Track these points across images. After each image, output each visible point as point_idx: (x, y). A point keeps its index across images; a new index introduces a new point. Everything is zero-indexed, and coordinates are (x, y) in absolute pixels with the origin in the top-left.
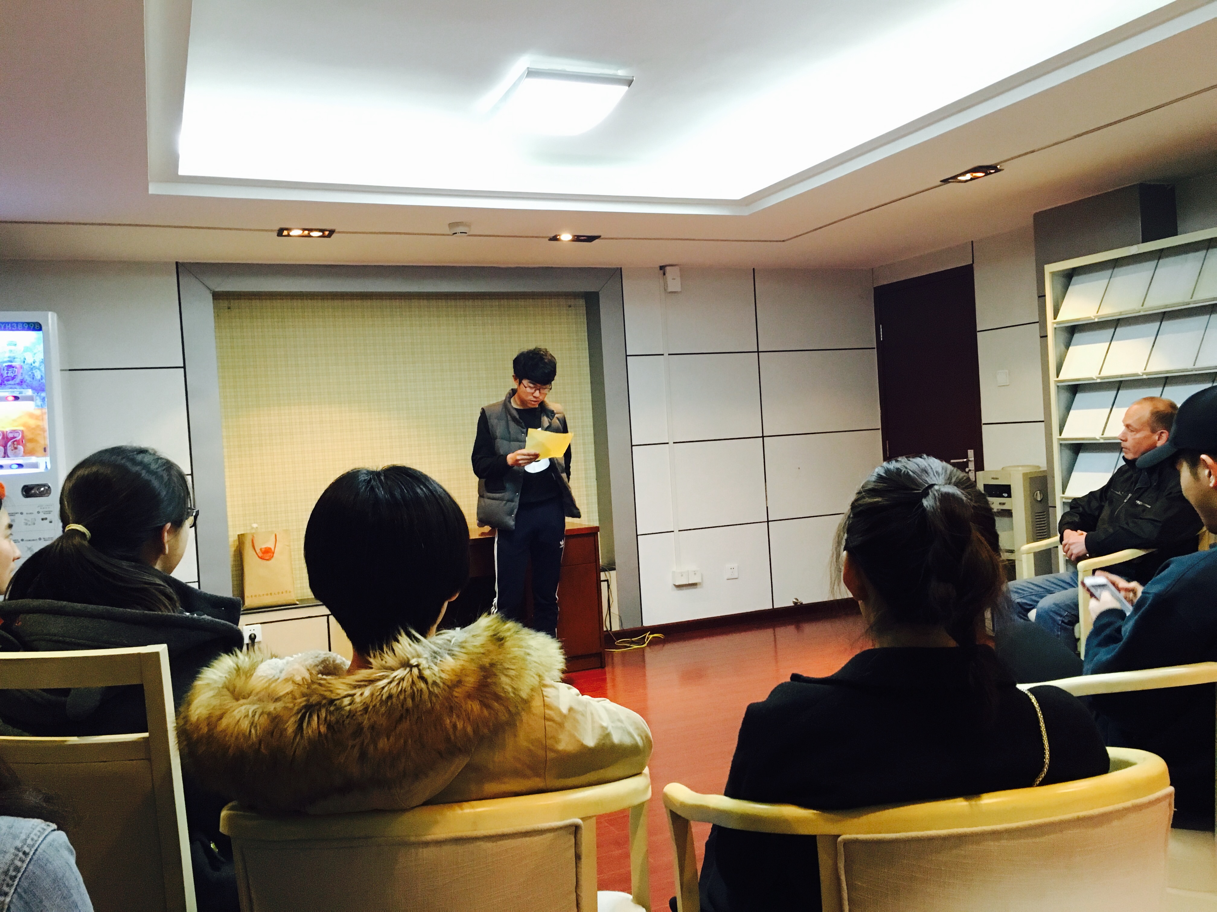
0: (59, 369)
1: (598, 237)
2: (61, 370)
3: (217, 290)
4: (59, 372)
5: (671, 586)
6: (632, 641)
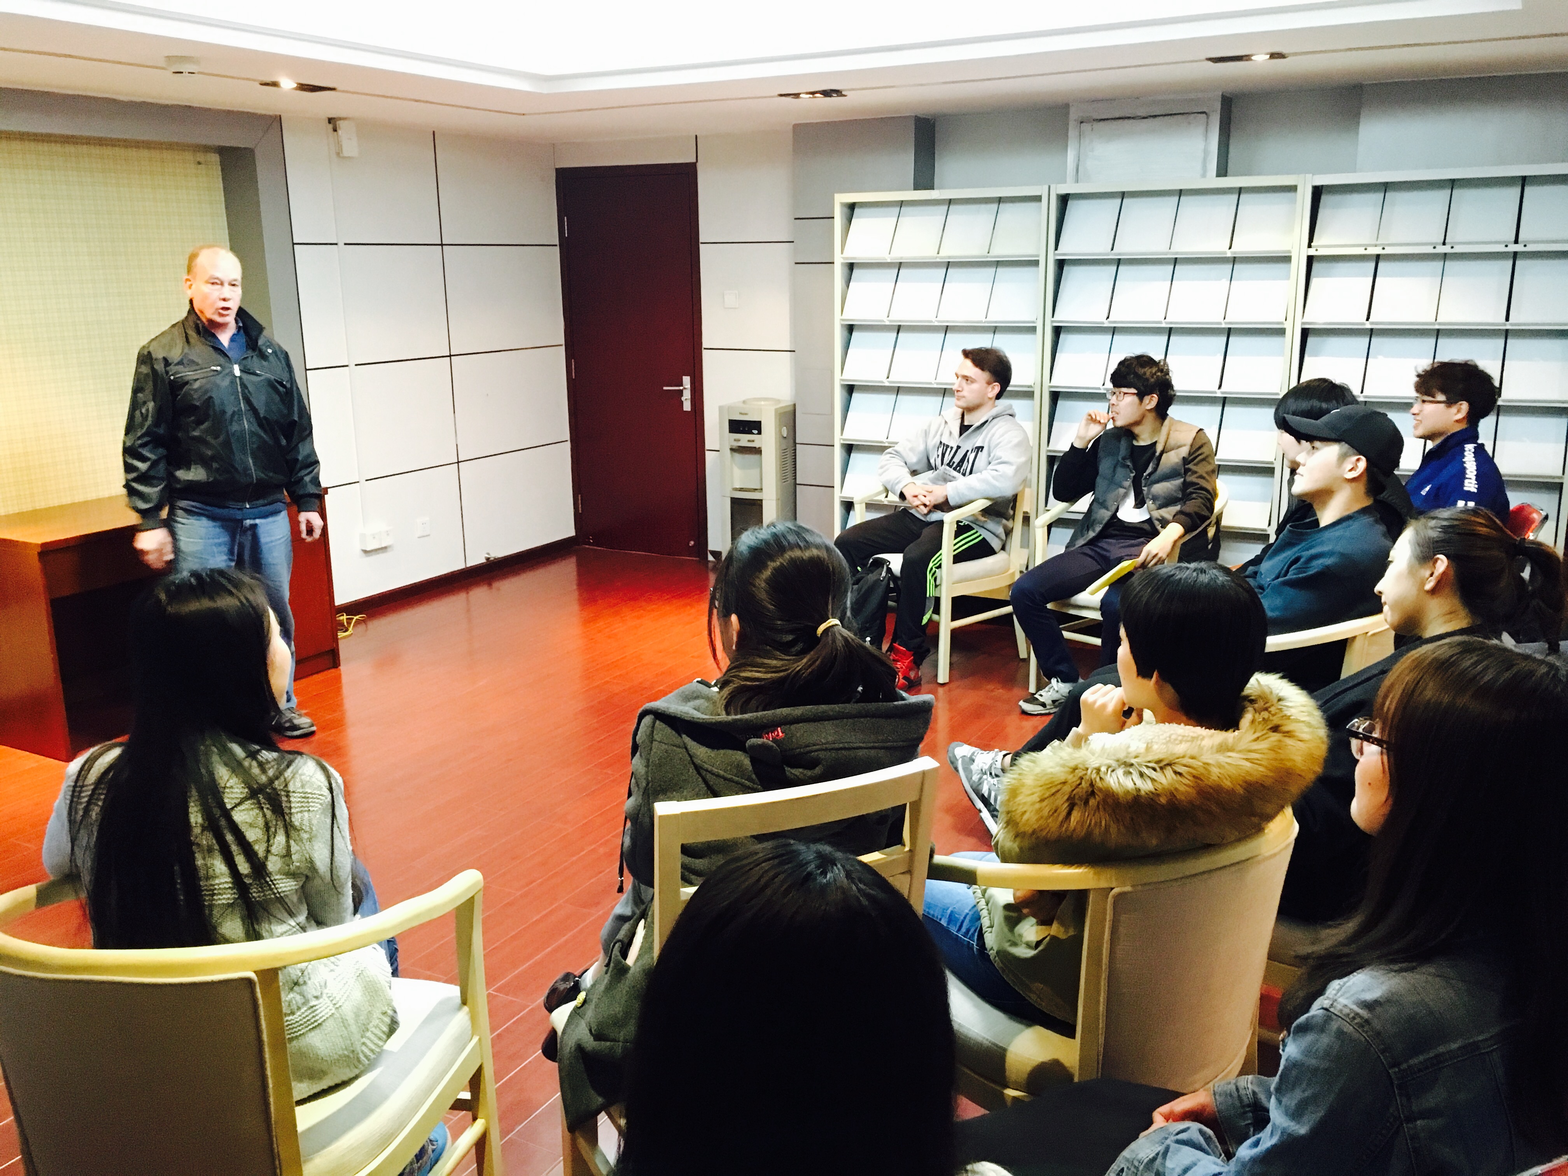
1: (330, 89)
5: (357, 551)
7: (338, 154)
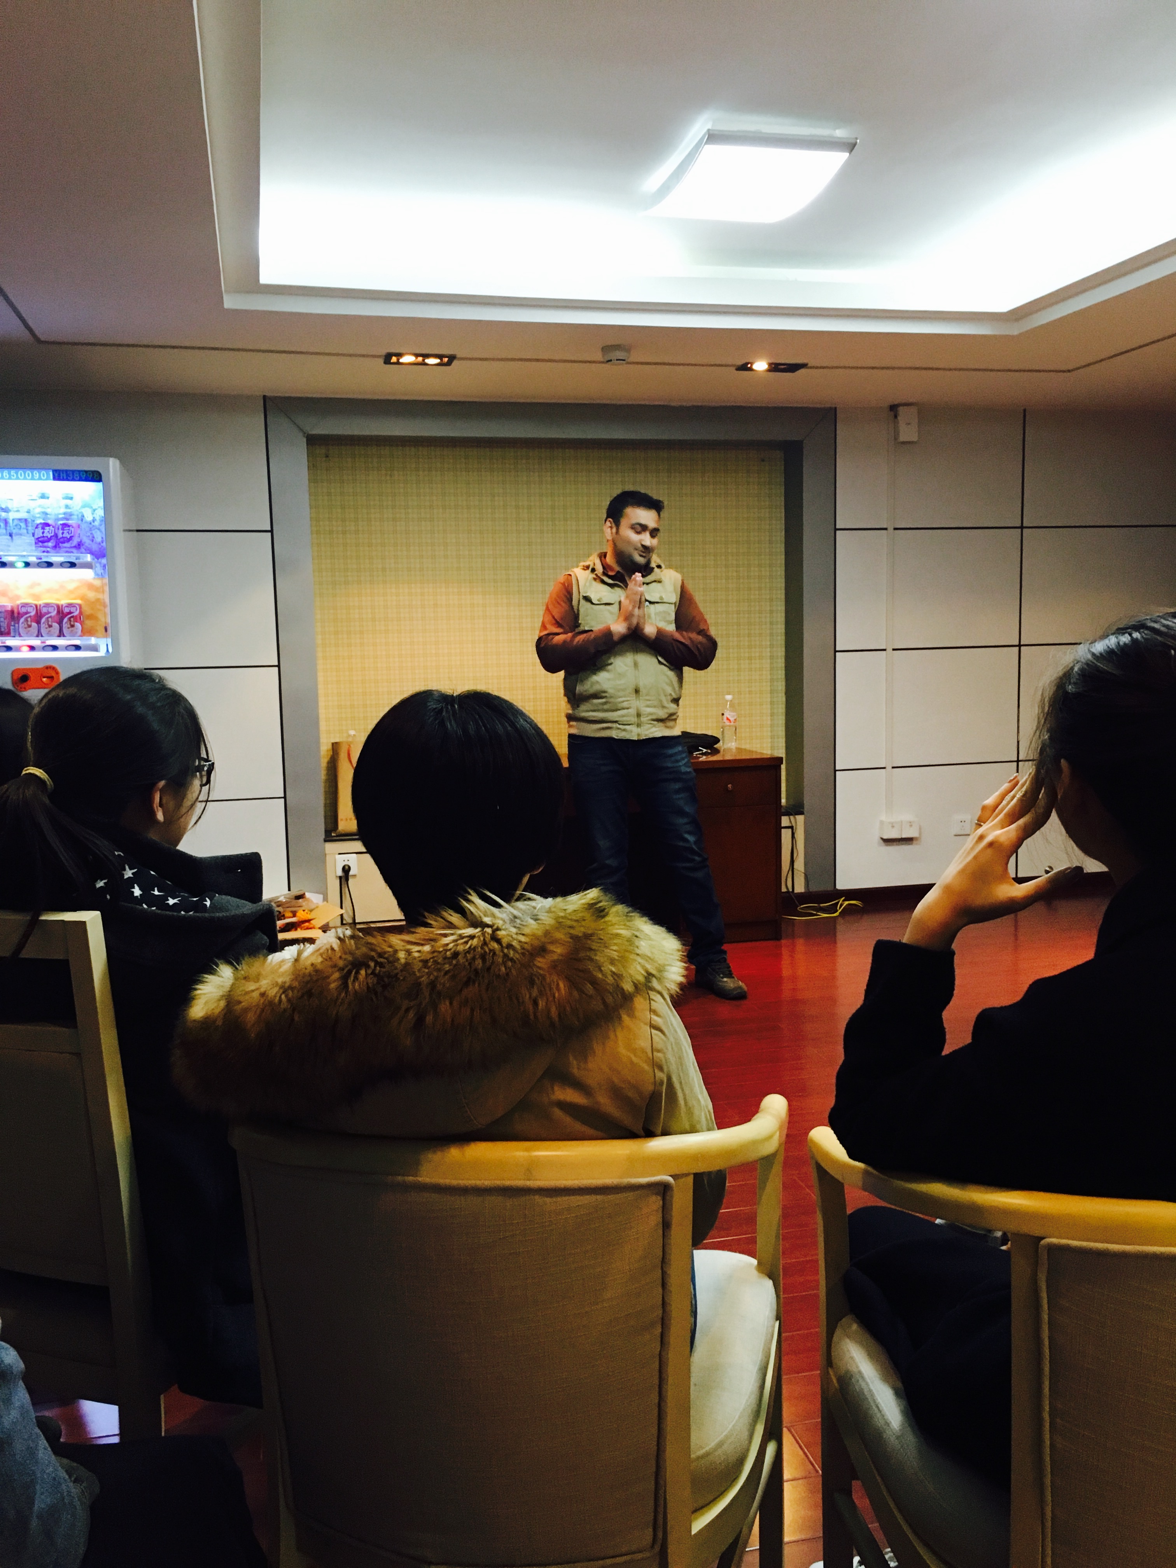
0: (122, 529)
1: (803, 366)
2: (125, 531)
3: (310, 433)
4: (122, 533)
5: (876, 839)
6: (821, 907)
7: (896, 439)
